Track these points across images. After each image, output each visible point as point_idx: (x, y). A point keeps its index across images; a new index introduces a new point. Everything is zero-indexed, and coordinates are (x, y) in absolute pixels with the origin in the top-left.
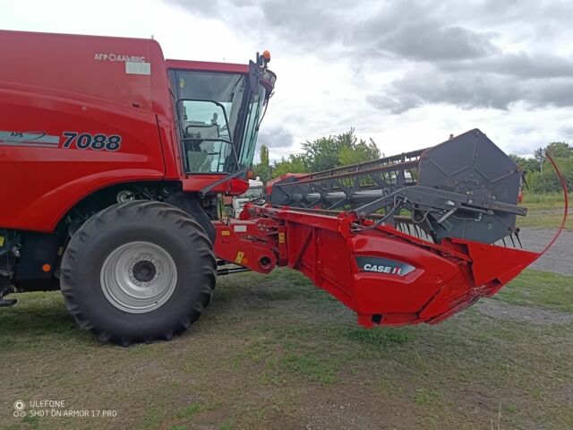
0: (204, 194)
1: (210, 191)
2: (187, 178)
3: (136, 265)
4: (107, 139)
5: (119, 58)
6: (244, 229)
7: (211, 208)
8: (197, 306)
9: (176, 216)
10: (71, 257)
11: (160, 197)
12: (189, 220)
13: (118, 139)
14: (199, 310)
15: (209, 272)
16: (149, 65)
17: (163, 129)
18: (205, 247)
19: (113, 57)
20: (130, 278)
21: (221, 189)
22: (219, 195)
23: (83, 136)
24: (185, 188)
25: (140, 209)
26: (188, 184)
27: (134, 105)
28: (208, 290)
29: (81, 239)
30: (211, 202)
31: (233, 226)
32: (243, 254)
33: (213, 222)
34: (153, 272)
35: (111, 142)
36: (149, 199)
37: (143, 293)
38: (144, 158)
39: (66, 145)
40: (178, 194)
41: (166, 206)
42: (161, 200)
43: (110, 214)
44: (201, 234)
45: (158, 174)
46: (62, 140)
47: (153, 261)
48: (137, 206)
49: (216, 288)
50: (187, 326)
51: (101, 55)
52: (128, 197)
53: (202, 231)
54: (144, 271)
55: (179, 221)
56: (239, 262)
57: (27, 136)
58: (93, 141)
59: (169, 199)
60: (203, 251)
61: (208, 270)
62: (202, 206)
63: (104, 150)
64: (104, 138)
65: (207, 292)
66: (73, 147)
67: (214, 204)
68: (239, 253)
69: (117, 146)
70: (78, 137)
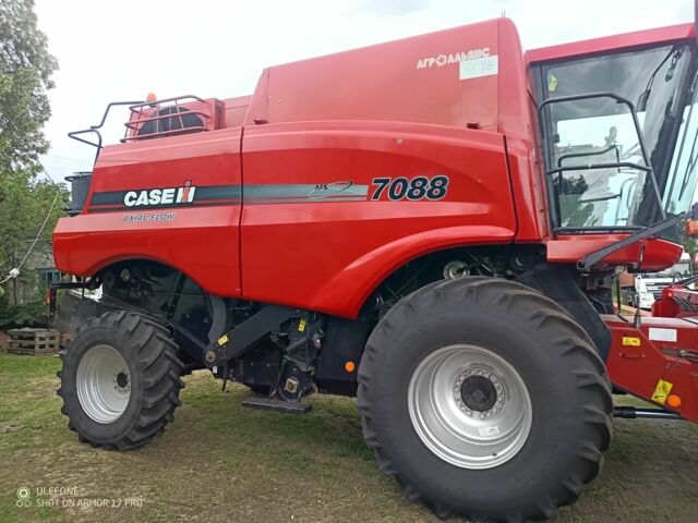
0: (587, 268)
1: (601, 262)
2: (555, 238)
3: (465, 381)
4: (429, 183)
5: (451, 59)
6: (672, 336)
7: (602, 292)
8: (570, 480)
9: (532, 305)
10: (371, 359)
11: (509, 272)
12: (556, 314)
13: (444, 181)
14: (575, 489)
15: (596, 420)
16: (495, 58)
17: (515, 158)
18: (588, 369)
19: (441, 60)
20: (457, 400)
21: (623, 256)
22: (619, 270)
23: (397, 181)
24: (550, 255)
25: (470, 291)
26: (556, 250)
27: (470, 126)
28: (594, 452)
29: (384, 333)
30: (601, 283)
31: (645, 328)
32: (669, 386)
33: (604, 317)
34: (492, 397)
35: (435, 187)
36: (491, 275)
37: (475, 431)
38: (484, 209)
39: (376, 197)
40: (541, 267)
41: (516, 287)
42: (509, 278)
43: (425, 296)
44: (582, 343)
45: (504, 233)
46: (371, 189)
47: (493, 379)
48: (465, 286)
49: (611, 450)
50: (549, 512)
51: (426, 61)
52: (460, 271)
53: (582, 336)
54: (478, 395)
55: (538, 316)
56: (662, 400)
57: (334, 189)
58: (410, 187)
59: (525, 274)
60: (585, 376)
61: (593, 414)
62: (584, 289)
63: (425, 200)
64: (425, 182)
65: (591, 456)
66: (384, 199)
67: (605, 285)
68: (661, 383)
69: (443, 192)
70: (390, 184)
